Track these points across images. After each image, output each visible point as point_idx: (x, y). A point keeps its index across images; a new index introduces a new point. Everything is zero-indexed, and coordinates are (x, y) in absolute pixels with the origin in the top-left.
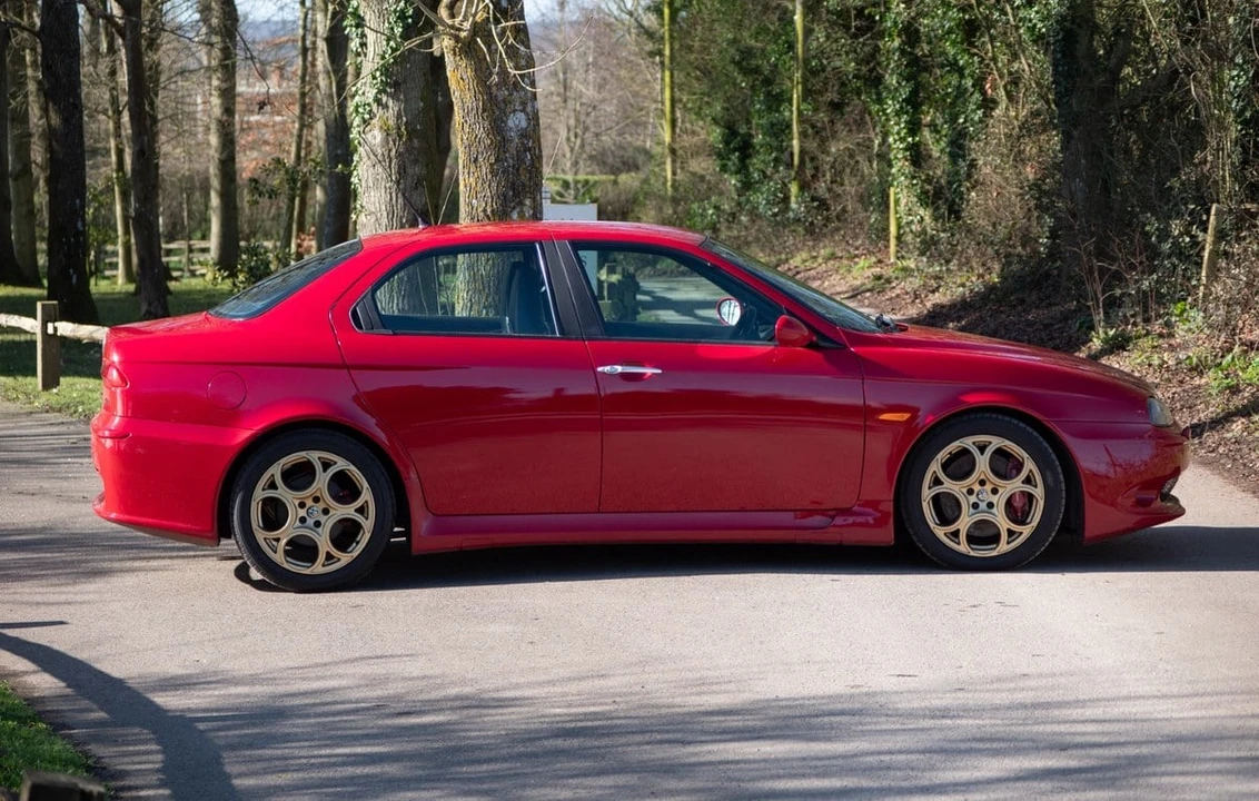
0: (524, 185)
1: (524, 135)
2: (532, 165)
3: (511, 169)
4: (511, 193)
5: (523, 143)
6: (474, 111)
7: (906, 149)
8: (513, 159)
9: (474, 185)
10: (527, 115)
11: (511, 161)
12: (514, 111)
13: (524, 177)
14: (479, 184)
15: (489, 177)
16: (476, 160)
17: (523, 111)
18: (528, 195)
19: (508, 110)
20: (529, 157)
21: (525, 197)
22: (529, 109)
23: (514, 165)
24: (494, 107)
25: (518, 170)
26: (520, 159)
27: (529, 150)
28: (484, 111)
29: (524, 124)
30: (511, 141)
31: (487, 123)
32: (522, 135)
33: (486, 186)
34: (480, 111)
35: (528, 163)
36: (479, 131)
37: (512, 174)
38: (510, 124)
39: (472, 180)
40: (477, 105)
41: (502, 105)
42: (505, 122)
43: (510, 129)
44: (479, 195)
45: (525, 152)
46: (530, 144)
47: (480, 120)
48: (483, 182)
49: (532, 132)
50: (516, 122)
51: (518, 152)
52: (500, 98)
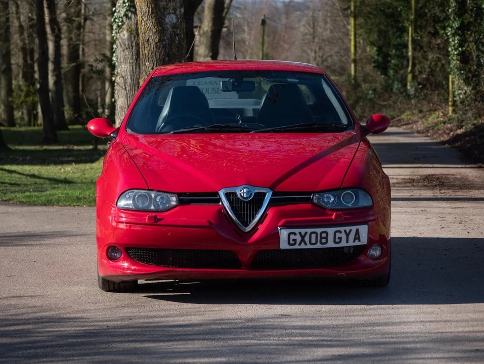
0: (174, 54)
1: (174, 26)
2: (179, 44)
3: (167, 46)
4: (167, 59)
5: (174, 31)
6: (147, 14)
7: (458, 55)
8: (168, 39)
9: (147, 54)
10: (177, 16)
11: (167, 41)
12: (169, 13)
13: (175, 50)
14: (150, 54)
15: (155, 49)
16: (148, 40)
17: (174, 13)
18: (177, 60)
19: (166, 13)
20: (177, 39)
22: (178, 12)
23: (169, 44)
24: (158, 11)
25: (171, 45)
26: (172, 40)
27: (178, 35)
28: (152, 13)
29: (175, 21)
30: (168, 30)
31: (154, 20)
33: (154, 55)
34: (150, 13)
35: (177, 42)
36: (150, 24)
37: (168, 48)
38: (167, 20)
39: (146, 51)
40: (149, 10)
41: (163, 10)
42: (164, 20)
43: (167, 23)
44: (150, 60)
45: (175, 36)
46: (178, 32)
47: (150, 18)
48: (152, 53)
49: (179, 25)
50: (171, 20)
51: (171, 36)
52: (161, 7)
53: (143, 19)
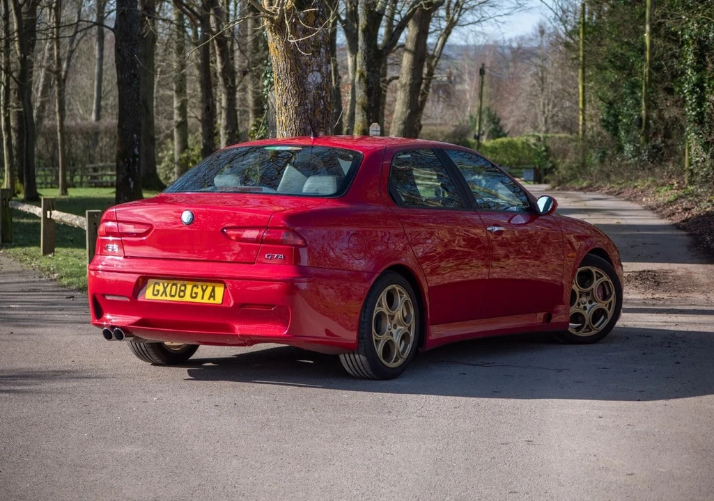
0: (318, 122)
1: (319, 87)
2: (325, 108)
3: (309, 111)
5: (318, 93)
6: (285, 71)
8: (310, 103)
9: (284, 122)
10: (322, 74)
11: (309, 105)
12: (313, 71)
13: (319, 117)
14: (288, 121)
15: (295, 116)
16: (286, 104)
17: (319, 71)
19: (308, 70)
20: (322, 103)
21: (319, 130)
22: (324, 70)
23: (312, 109)
24: (299, 68)
25: (314, 112)
26: (316, 105)
27: (323, 98)
28: (291, 71)
29: (319, 80)
30: (310, 92)
31: (293, 79)
32: (318, 88)
33: (293, 122)
34: (289, 70)
35: (322, 107)
36: (288, 85)
37: (311, 114)
38: (310, 79)
39: (283, 118)
40: (287, 66)
41: (304, 66)
42: (306, 79)
43: (310, 84)
44: (287, 129)
45: (320, 99)
46: (324, 94)
47: (289, 77)
48: (291, 120)
49: (325, 86)
50: (314, 79)
51: (314, 99)
52: (302, 62)
53: (280, 78)
